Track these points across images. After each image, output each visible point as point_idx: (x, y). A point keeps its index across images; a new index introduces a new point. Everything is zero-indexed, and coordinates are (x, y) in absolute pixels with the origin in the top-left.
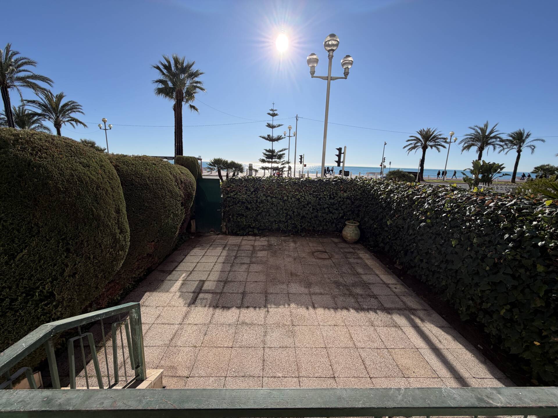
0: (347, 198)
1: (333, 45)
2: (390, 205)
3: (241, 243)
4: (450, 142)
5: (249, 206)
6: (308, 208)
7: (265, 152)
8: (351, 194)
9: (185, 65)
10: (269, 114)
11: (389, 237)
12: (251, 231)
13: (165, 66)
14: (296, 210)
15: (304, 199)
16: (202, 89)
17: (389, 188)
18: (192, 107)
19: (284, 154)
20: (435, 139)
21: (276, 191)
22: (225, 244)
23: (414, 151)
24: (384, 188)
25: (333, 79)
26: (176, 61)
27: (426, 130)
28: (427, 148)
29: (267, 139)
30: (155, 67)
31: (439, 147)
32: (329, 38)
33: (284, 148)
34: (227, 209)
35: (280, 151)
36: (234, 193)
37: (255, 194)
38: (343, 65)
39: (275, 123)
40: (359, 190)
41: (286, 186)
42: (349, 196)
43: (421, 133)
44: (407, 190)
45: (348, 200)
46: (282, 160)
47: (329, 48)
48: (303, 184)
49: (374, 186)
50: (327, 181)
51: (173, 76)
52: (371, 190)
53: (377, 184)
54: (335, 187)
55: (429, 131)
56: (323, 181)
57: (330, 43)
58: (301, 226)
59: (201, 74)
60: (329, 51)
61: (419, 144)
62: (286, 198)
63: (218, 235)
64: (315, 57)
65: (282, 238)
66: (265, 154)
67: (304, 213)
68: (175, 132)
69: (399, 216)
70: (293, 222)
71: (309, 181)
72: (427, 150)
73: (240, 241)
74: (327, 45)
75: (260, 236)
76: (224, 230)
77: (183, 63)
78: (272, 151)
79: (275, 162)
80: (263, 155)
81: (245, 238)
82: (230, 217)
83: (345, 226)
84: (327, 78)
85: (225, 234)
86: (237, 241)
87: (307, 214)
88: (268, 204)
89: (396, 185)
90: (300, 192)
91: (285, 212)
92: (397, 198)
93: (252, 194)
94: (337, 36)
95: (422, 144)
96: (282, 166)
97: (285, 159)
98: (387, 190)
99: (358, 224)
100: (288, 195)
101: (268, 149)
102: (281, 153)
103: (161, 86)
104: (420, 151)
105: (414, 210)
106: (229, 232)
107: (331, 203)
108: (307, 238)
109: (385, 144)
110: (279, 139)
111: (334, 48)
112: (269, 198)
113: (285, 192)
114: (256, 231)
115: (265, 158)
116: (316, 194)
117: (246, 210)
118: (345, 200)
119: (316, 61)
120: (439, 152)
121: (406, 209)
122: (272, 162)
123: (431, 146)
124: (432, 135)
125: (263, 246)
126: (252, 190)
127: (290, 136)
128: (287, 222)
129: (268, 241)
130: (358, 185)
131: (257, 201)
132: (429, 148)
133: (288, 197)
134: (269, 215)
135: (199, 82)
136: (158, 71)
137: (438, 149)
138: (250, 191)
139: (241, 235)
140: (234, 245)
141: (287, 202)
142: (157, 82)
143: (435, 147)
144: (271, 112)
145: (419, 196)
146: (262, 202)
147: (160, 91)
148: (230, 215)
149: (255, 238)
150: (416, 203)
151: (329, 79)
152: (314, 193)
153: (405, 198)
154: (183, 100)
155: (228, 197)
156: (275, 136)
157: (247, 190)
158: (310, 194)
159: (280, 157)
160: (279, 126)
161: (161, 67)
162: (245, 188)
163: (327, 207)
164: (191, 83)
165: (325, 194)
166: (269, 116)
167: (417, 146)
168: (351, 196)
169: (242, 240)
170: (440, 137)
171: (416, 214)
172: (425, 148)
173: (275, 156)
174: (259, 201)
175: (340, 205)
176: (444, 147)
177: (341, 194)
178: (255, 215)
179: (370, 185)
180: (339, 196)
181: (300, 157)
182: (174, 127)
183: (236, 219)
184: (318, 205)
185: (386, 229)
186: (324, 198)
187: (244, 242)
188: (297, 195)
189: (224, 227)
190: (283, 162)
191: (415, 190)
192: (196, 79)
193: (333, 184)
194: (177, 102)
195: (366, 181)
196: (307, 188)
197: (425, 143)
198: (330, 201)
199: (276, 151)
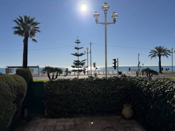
0: (122, 90)
1: (106, 8)
2: (150, 95)
3: (56, 124)
4: (172, 52)
5: (62, 98)
6: (99, 97)
7: (74, 62)
8: (125, 87)
9: (30, 19)
10: (76, 42)
11: (153, 116)
12: (63, 114)
13: (19, 20)
14: (91, 99)
15: (96, 91)
16: (39, 31)
17: (148, 83)
18: (34, 40)
19: (85, 63)
20: (164, 51)
21: (79, 87)
22: (45, 126)
23: (154, 57)
24: (145, 84)
25: (108, 24)
26: (26, 17)
27: (159, 47)
28: (161, 56)
29: (75, 55)
30: (14, 21)
31: (167, 55)
32: (104, 5)
33: (85, 59)
34: (48, 101)
35: (83, 61)
36: (52, 90)
37: (66, 90)
38: (112, 17)
39: (79, 47)
40: (129, 84)
41: (84, 83)
42: (124, 88)
43: (156, 48)
44: (159, 85)
45: (123, 91)
46: (84, 66)
47: (104, 9)
48: (95, 82)
49: (138, 82)
50: (109, 79)
51: (24, 25)
52: (137, 85)
53: (140, 81)
54: (114, 83)
55: (160, 47)
56: (107, 80)
57: (105, 7)
58: (96, 109)
59: (39, 24)
60: (104, 10)
61: (157, 54)
62: (85, 91)
63: (42, 118)
64: (97, 13)
65: (84, 118)
66: (74, 63)
67: (97, 100)
68: (24, 53)
69: (157, 103)
70: (90, 107)
71: (98, 80)
72: (161, 57)
73: (56, 122)
74: (103, 8)
75: (69, 117)
76: (46, 114)
77: (29, 19)
78: (78, 61)
79: (80, 67)
80: (73, 63)
81: (60, 119)
82: (50, 106)
83: (123, 108)
84: (104, 24)
85: (46, 117)
86: (54, 123)
87: (99, 101)
88: (74, 95)
89: (152, 82)
90: (93, 87)
91: (85, 100)
92: (154, 91)
93: (64, 90)
94: (108, 4)
95: (158, 54)
96: (84, 69)
97: (86, 65)
98: (147, 85)
99: (131, 106)
100: (86, 89)
101: (76, 60)
102: (83, 62)
103: (17, 30)
104: (158, 57)
105: (166, 100)
106: (49, 116)
107: (113, 93)
108: (100, 117)
109: (139, 55)
110: (82, 55)
111: (107, 9)
112: (74, 92)
113: (84, 87)
114: (67, 114)
115: (74, 65)
116: (103, 88)
117: (60, 101)
118: (121, 91)
119: (98, 15)
120: (168, 58)
121: (162, 98)
122: (78, 67)
123: (163, 55)
124: (162, 49)
125: (71, 125)
126: (64, 87)
127: (88, 53)
128: (86, 106)
129: (74, 121)
130: (128, 81)
131: (67, 94)
132: (162, 56)
133: (86, 90)
134: (75, 103)
135: (38, 28)
136: (16, 23)
137: (166, 56)
138: (62, 88)
139: (57, 118)
140: (51, 126)
141: (86, 94)
142: (14, 28)
143: (165, 55)
144: (77, 41)
145: (169, 90)
146: (70, 95)
147: (16, 32)
148: (50, 105)
149: (66, 119)
150: (168, 95)
151: (106, 24)
152: (102, 87)
153: (159, 91)
154: (28, 37)
155: (49, 93)
156: (79, 53)
157: (60, 88)
158: (100, 88)
159: (83, 64)
160: (81, 48)
161: (18, 21)
162: (60, 87)
163: (111, 96)
164: (34, 28)
165: (109, 87)
166: (76, 43)
167: (156, 55)
168: (125, 88)
169: (57, 122)
170: (166, 50)
171: (169, 102)
172: (160, 56)
173: (80, 64)
174: (68, 94)
175: (119, 94)
176: (170, 55)
177: (118, 87)
178: (66, 104)
179: (135, 81)
180: (117, 88)
181: (93, 64)
182: (23, 51)
183: (54, 107)
184: (105, 94)
185: (150, 111)
186: (108, 90)
187: (58, 124)
188: (92, 89)
189: (46, 112)
190: (85, 67)
191: (165, 86)
192: (36, 26)
193: (113, 81)
194: (25, 38)
195: (133, 79)
196: (97, 84)
197: (160, 53)
198: (113, 92)
199: (80, 61)
